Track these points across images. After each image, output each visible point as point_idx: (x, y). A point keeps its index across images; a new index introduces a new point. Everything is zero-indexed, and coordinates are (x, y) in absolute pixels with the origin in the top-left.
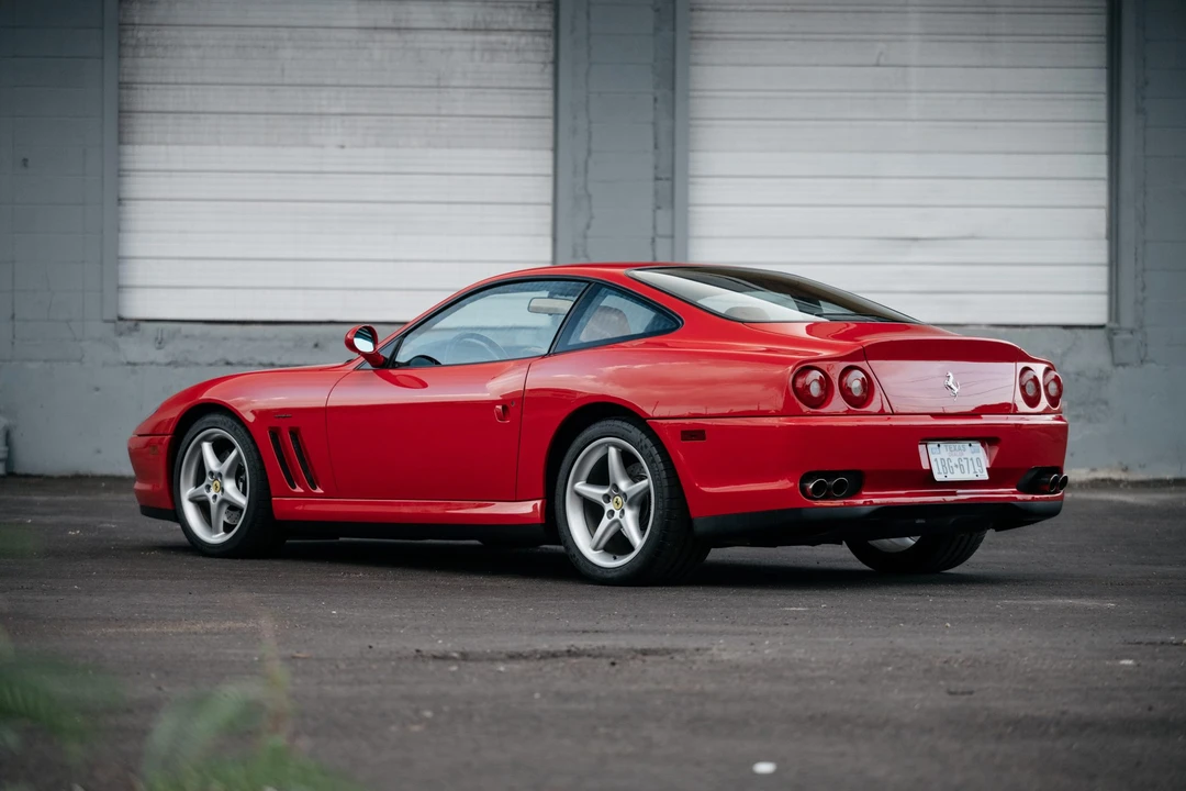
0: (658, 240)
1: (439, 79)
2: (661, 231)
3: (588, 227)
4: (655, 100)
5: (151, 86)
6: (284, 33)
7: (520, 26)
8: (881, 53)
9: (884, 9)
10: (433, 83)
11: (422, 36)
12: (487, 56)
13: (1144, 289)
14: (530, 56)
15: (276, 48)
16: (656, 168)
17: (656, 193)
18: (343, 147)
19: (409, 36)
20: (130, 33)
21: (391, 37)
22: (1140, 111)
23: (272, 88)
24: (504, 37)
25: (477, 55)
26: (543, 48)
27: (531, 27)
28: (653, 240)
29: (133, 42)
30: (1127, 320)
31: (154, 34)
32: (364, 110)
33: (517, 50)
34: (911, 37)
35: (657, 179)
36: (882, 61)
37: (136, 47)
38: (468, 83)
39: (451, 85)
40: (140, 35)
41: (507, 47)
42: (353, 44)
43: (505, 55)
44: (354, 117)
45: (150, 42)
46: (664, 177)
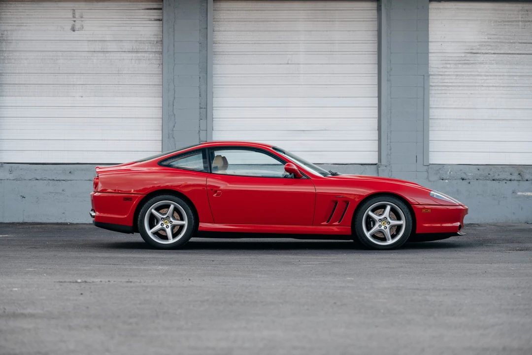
0: (201, 131)
1: (118, 71)
2: (202, 128)
3: (174, 127)
4: (200, 77)
5: (9, 74)
6: (60, 54)
7: (150, 50)
8: (289, 59)
9: (290, 42)
11: (112, 54)
12: (137, 62)
13: (390, 150)
14: (154, 62)
15: (57, 59)
16: (200, 104)
17: (200, 113)
18: (82, 97)
19: (107, 55)
21: (102, 54)
22: (388, 80)
23: (55, 74)
24: (143, 54)
25: (133, 61)
26: (159, 58)
27: (154, 50)
28: (199, 132)
30: (384, 162)
31: (11, 54)
32: (90, 83)
33: (149, 59)
34: (301, 53)
35: (200, 108)
36: (290, 62)
37: (4, 59)
38: (130, 73)
39: (124, 73)
40: (5, 55)
41: (145, 58)
42: (86, 58)
43: (144, 61)
44: (86, 86)
45: (9, 58)
46: (203, 107)
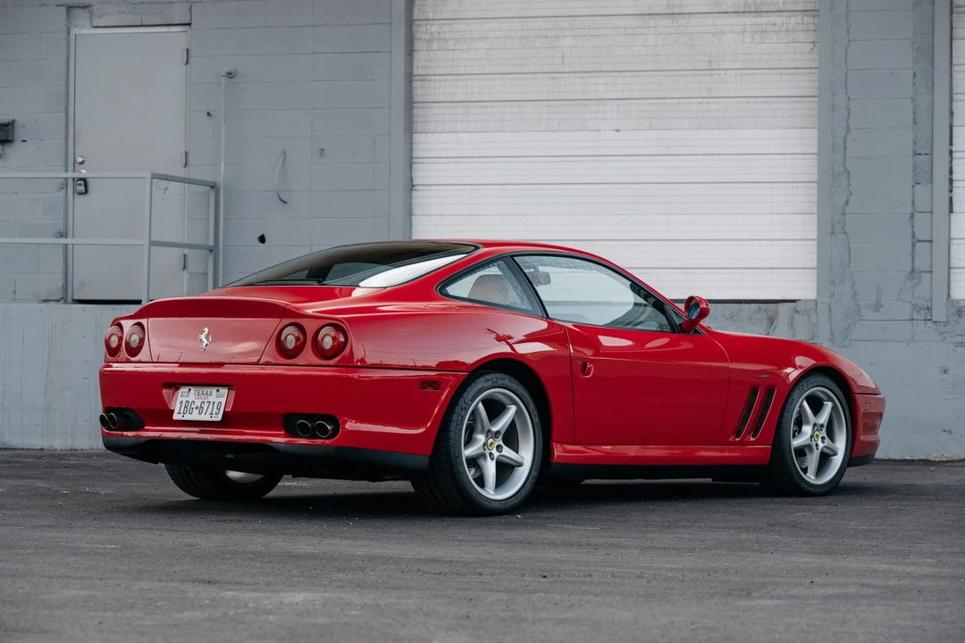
0: (916, 215)
1: (710, 62)
2: (919, 207)
3: (847, 203)
4: (914, 74)
5: (443, 78)
6: (564, 23)
7: (791, 7)
10: (705, 66)
11: (694, 20)
12: (757, 37)
14: (800, 36)
15: (557, 37)
16: (915, 143)
17: (915, 168)
18: (618, 131)
19: (682, 21)
20: (424, 29)
21: (668, 21)
23: (553, 75)
24: (774, 19)
25: (748, 37)
26: (811, 27)
27: (800, 7)
28: (912, 216)
29: (427, 36)
31: (446, 28)
32: (637, 95)
33: (787, 31)
35: (916, 154)
37: (429, 40)
38: (738, 66)
39: (722, 67)
40: (434, 29)
41: (777, 29)
42: (629, 31)
43: (775, 36)
44: (628, 101)
45: (442, 36)
46: (923, 152)
